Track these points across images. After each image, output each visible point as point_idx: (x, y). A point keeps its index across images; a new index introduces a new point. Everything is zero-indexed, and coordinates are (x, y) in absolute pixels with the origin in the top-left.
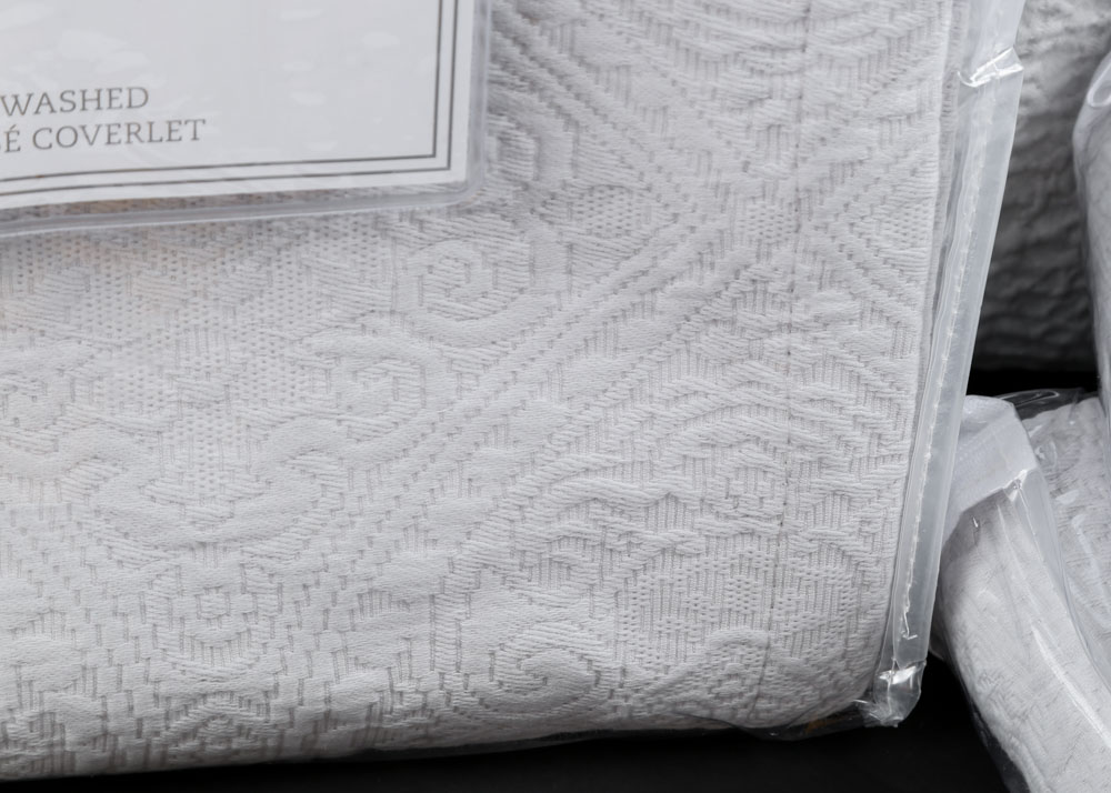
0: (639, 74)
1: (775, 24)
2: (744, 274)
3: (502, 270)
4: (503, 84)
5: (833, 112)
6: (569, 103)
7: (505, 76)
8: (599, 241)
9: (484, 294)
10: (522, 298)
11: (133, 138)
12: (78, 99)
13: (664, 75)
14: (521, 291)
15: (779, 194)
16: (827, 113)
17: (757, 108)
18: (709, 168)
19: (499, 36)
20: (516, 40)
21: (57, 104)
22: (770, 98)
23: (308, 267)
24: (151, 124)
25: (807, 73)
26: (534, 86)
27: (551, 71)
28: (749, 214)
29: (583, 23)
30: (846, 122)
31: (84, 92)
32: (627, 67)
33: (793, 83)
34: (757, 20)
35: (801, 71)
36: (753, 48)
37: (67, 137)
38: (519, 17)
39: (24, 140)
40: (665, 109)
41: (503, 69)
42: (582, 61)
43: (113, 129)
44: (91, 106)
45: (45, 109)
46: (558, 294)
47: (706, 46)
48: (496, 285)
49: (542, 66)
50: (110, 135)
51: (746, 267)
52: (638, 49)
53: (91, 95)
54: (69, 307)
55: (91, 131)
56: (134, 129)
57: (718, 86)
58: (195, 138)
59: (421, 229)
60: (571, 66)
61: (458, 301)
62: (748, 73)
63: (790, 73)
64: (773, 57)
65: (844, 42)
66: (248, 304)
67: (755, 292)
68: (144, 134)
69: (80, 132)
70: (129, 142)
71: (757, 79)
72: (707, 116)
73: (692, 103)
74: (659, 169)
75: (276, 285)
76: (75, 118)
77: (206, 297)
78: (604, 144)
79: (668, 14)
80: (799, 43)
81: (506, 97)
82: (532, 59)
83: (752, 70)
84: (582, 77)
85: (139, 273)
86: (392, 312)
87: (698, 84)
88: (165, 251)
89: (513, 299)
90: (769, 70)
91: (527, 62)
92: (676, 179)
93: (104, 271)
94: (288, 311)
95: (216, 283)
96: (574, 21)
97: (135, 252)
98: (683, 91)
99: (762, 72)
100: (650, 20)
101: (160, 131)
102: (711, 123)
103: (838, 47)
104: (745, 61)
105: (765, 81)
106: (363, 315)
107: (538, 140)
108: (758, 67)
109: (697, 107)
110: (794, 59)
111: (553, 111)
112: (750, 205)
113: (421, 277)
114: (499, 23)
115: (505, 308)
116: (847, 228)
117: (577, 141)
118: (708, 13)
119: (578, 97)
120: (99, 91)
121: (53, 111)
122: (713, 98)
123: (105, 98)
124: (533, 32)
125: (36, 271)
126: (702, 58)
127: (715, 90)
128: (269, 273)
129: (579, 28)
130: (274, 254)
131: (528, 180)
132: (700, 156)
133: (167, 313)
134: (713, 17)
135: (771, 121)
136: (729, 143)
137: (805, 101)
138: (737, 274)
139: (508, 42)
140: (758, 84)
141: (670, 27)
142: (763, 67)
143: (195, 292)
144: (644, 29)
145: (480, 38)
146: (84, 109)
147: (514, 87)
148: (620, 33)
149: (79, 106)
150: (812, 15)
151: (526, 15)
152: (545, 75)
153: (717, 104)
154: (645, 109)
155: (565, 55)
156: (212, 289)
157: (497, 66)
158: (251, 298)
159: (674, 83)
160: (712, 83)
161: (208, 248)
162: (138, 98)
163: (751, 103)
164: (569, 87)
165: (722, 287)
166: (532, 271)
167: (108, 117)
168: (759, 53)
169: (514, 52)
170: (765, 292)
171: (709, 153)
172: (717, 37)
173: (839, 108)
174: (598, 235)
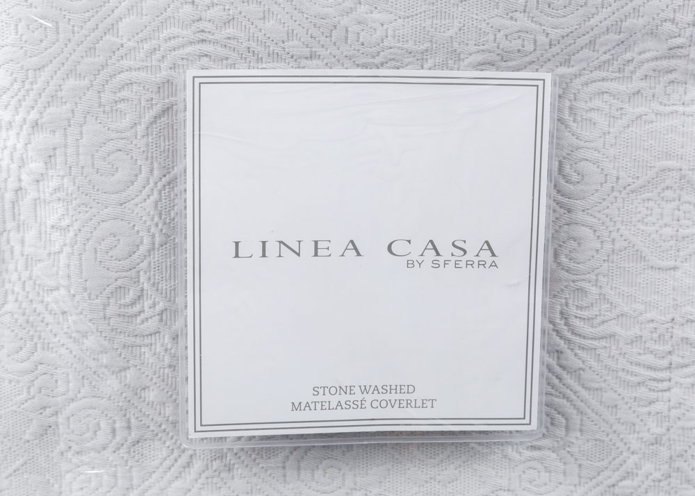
0: (606, 392)
1: (659, 370)
2: (650, 477)
3: (552, 474)
4: (552, 395)
5: (682, 406)
6: (579, 403)
7: (553, 392)
8: (592, 463)
9: (546, 484)
10: (561, 487)
11: (409, 405)
12: (388, 389)
13: (616, 392)
14: (560, 483)
15: (663, 442)
16: (680, 407)
17: (653, 405)
18: (634, 431)
19: (550, 375)
20: (557, 377)
21: (380, 390)
22: (657, 401)
23: (475, 470)
24: (416, 400)
25: (672, 390)
26: (565, 396)
27: (571, 390)
28: (651, 451)
29: (583, 370)
30: (688, 411)
31: (391, 386)
32: (601, 389)
33: (666, 394)
34: (651, 368)
35: (669, 390)
36: (650, 380)
37: (384, 404)
38: (558, 367)
39: (367, 404)
40: (616, 406)
41: (552, 389)
42: (583, 386)
43: (401, 402)
44: (393, 391)
45: (376, 392)
46: (575, 486)
47: (632, 379)
48: (550, 481)
49: (568, 388)
50: (400, 404)
51: (651, 474)
52: (605, 381)
53: (393, 387)
54: (381, 482)
55: (393, 402)
56: (409, 402)
57: (636, 396)
58: (432, 407)
59: (521, 456)
60: (579, 388)
61: (535, 486)
62: (647, 390)
63: (665, 391)
64: (658, 383)
65: (686, 377)
66: (451, 484)
67: (654, 486)
68: (413, 404)
69: (389, 402)
70: (407, 407)
71: (652, 393)
72: (633, 409)
73: (627, 403)
74: (615, 432)
75: (463, 477)
76: (387, 397)
77: (435, 480)
78: (592, 421)
79: (615, 366)
80: (668, 378)
81: (553, 400)
82: (563, 385)
83: (650, 389)
84: (584, 393)
85: (409, 469)
86: (509, 490)
87: (629, 395)
88: (419, 460)
89: (557, 487)
90: (656, 389)
91: (561, 386)
92: (621, 436)
93: (395, 467)
94: (467, 488)
95: (439, 475)
96: (580, 369)
97: (408, 459)
98: (623, 398)
99: (654, 390)
100: (609, 369)
101: (419, 403)
102: (634, 412)
103: (683, 379)
104: (647, 385)
105: (655, 394)
106: (497, 491)
107: (566, 419)
108: (652, 388)
109: (629, 405)
110: (666, 384)
111: (572, 407)
112: (651, 447)
113: (520, 476)
114: (550, 369)
115: (554, 490)
116: (690, 457)
117: (582, 420)
118: (631, 365)
119: (582, 401)
120: (396, 386)
121: (379, 393)
122: (635, 401)
123: (399, 389)
124: (564, 375)
125: (369, 466)
126: (630, 384)
127: (635, 398)
128: (460, 471)
129: (582, 372)
130: (462, 464)
131: (562, 436)
132: (631, 426)
133: (419, 486)
134: (634, 367)
135: (658, 411)
136: (642, 420)
137: (671, 402)
138: (647, 477)
139: (554, 377)
140: (653, 395)
141: (617, 371)
142: (654, 388)
143: (431, 478)
144: (607, 372)
145: (541, 375)
146: (390, 393)
147: (557, 396)
148: (598, 374)
149: (389, 391)
150: (673, 366)
151: (561, 366)
152: (568, 392)
153: (636, 404)
154: (608, 407)
155: (576, 384)
156: (437, 477)
157: (550, 387)
158: (453, 482)
159: (619, 395)
160: (634, 395)
161: (436, 460)
162: (411, 389)
163: (650, 403)
164: (578, 397)
165: (641, 484)
166: (565, 476)
167: (399, 396)
168: (652, 382)
169: (556, 381)
170: (659, 486)
171: (634, 425)
172: (636, 375)
173: (684, 405)
174: (591, 461)
